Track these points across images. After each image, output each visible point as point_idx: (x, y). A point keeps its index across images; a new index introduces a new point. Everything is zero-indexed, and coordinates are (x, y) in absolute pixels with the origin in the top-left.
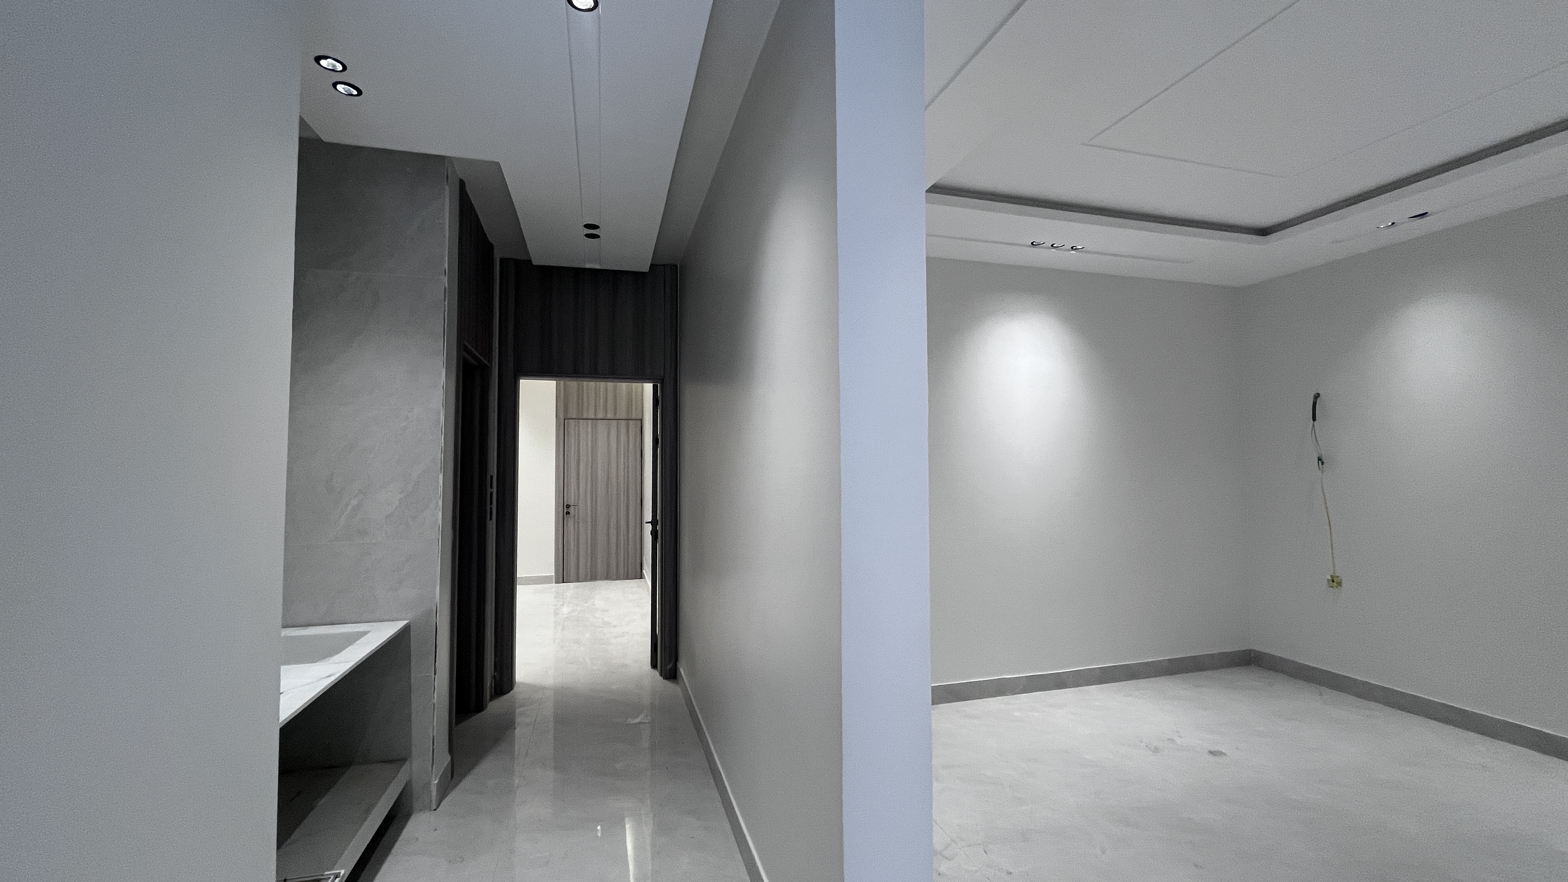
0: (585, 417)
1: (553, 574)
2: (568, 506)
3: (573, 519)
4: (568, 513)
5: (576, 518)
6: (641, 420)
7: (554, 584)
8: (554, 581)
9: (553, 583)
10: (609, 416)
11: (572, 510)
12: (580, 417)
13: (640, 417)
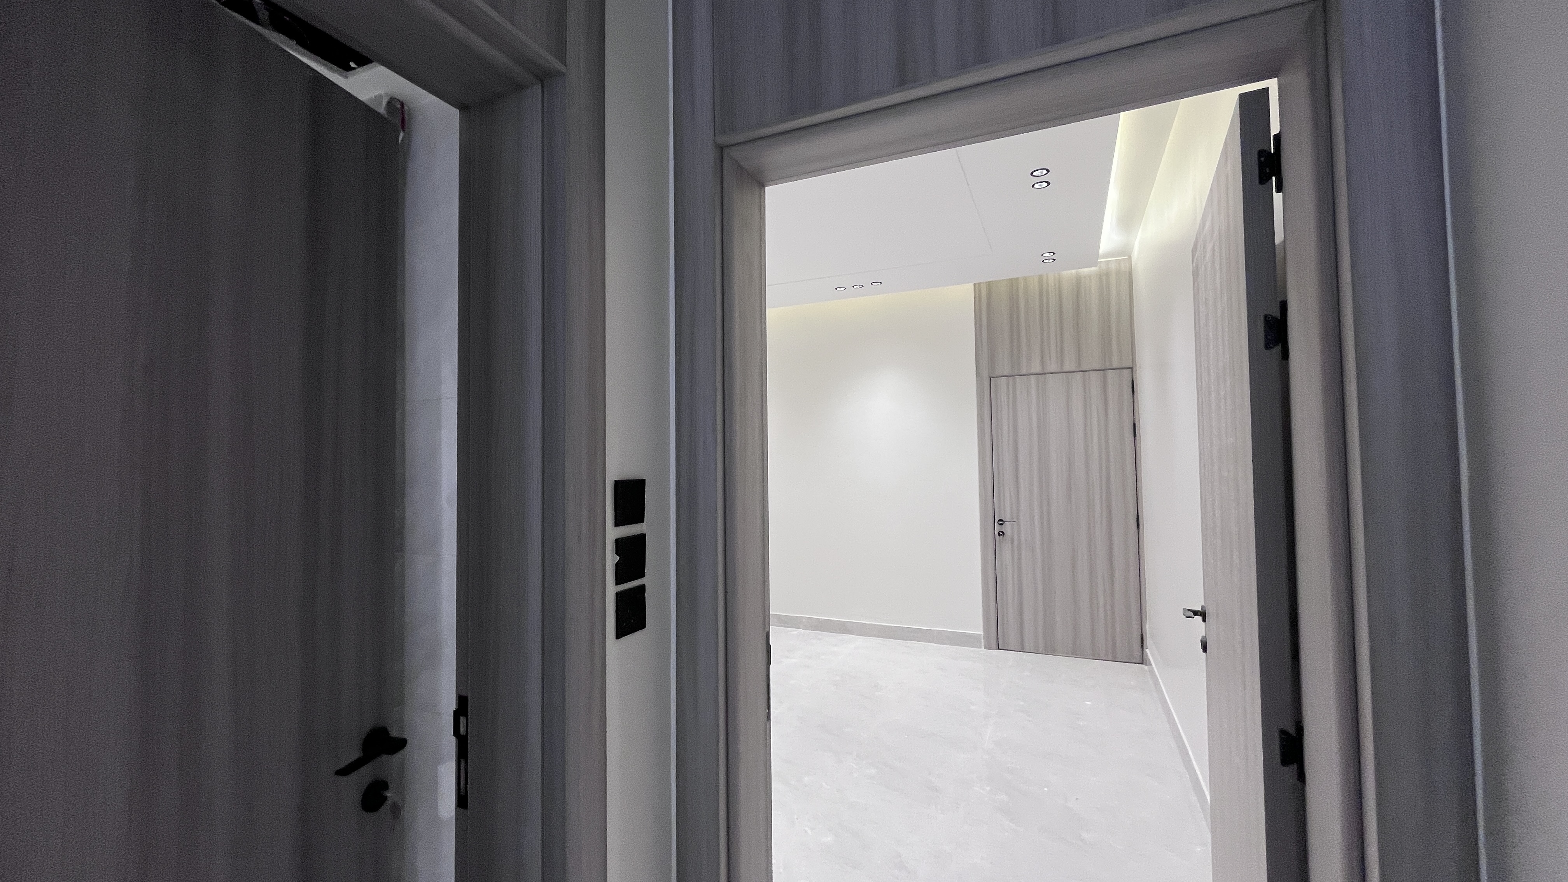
0: (1024, 372)
1: (982, 633)
2: (1001, 522)
3: (1010, 545)
4: (1002, 533)
5: (1016, 542)
6: (1132, 368)
7: (983, 650)
8: (983, 644)
9: (981, 648)
10: (1067, 368)
11: (1007, 528)
12: (1016, 373)
13: (1129, 364)
